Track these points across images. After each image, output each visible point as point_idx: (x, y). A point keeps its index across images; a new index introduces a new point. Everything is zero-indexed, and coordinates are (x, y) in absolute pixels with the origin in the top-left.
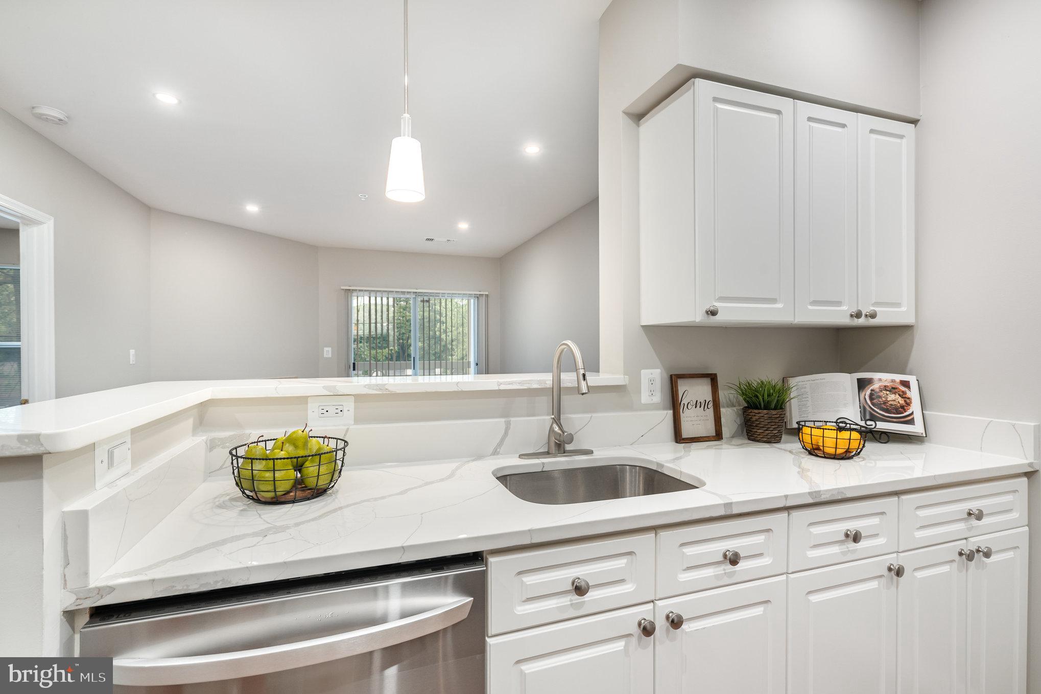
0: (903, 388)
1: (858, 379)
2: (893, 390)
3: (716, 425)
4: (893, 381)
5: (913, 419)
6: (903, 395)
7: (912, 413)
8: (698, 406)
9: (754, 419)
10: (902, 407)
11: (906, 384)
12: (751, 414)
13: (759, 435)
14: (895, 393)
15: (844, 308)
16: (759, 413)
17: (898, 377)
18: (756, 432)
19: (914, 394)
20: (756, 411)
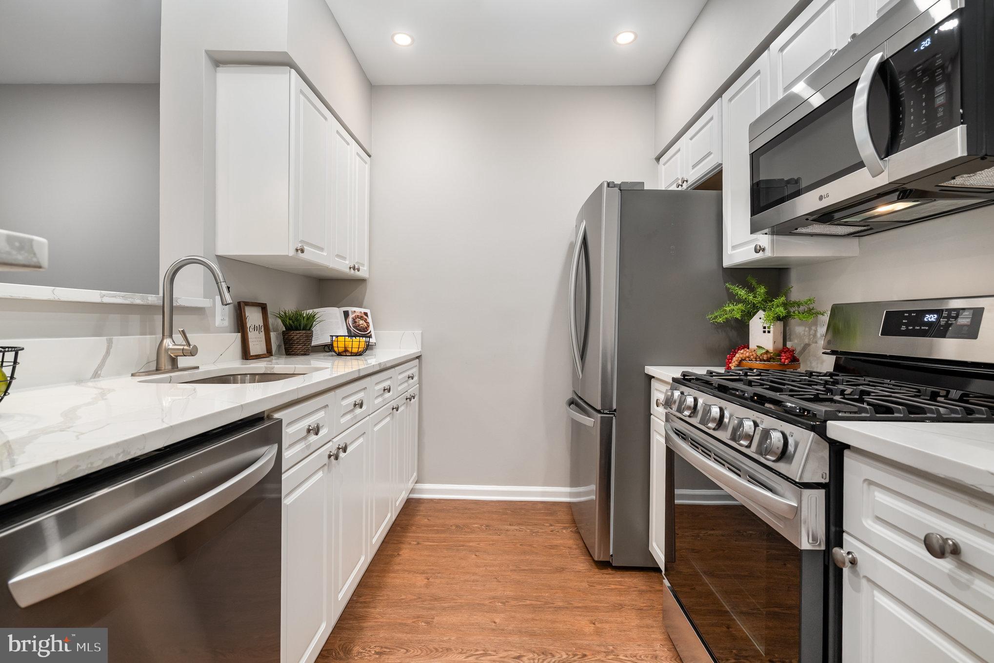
0: (365, 317)
1: (344, 311)
2: (361, 318)
3: (267, 345)
4: (361, 312)
5: (371, 335)
6: (366, 321)
7: (370, 332)
8: (256, 330)
9: (295, 338)
10: (366, 328)
11: (366, 314)
12: (293, 334)
13: (299, 350)
14: (362, 320)
15: (347, 262)
16: (300, 333)
17: (363, 310)
18: (297, 347)
19: (370, 320)
20: (298, 332)
